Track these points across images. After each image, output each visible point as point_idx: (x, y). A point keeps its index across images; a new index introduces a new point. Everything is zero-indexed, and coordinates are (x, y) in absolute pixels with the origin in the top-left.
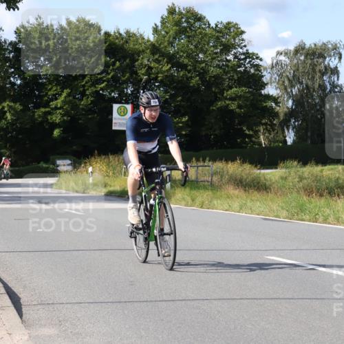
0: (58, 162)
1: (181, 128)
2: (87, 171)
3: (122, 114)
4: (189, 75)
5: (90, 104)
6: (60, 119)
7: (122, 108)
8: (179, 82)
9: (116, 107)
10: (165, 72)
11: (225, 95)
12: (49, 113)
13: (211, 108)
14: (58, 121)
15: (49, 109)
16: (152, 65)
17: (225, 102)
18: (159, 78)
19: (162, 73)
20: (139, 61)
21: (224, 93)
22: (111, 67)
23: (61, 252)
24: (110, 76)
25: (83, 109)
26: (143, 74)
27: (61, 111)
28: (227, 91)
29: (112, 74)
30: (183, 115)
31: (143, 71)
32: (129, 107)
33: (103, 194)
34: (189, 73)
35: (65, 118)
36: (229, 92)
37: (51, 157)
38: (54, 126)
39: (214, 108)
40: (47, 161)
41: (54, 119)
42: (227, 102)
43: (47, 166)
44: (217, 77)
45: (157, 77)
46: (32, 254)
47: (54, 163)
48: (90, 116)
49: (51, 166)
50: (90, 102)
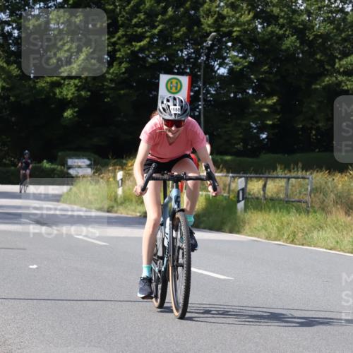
0: (70, 162)
1: (266, 116)
2: (115, 177)
3: (174, 89)
4: (282, 32)
5: (124, 73)
6: (73, 94)
7: (174, 81)
8: (265, 42)
9: (164, 78)
10: (244, 24)
11: (337, 66)
12: (58, 84)
13: (313, 87)
14: (70, 96)
15: (58, 79)
16: (225, 12)
17: (336, 78)
18: (235, 34)
19: (239, 26)
20: (206, 6)
21: (335, 64)
22: (160, 17)
23: (69, 302)
24: (156, 31)
25: (112, 80)
26: (209, 26)
27: (76, 81)
28: (340, 59)
29: (160, 28)
30: (269, 95)
31: (211, 21)
32: (185, 80)
33: (138, 214)
34: (280, 29)
35: (83, 93)
36: (344, 62)
37: (60, 154)
38: (64, 104)
39: (318, 87)
40: (52, 160)
41: (65, 93)
42: (340, 78)
43: (53, 166)
44: (325, 37)
45: (231, 32)
46: (24, 303)
47: (64, 163)
48: (122, 92)
49: (59, 168)
50: (124, 70)
